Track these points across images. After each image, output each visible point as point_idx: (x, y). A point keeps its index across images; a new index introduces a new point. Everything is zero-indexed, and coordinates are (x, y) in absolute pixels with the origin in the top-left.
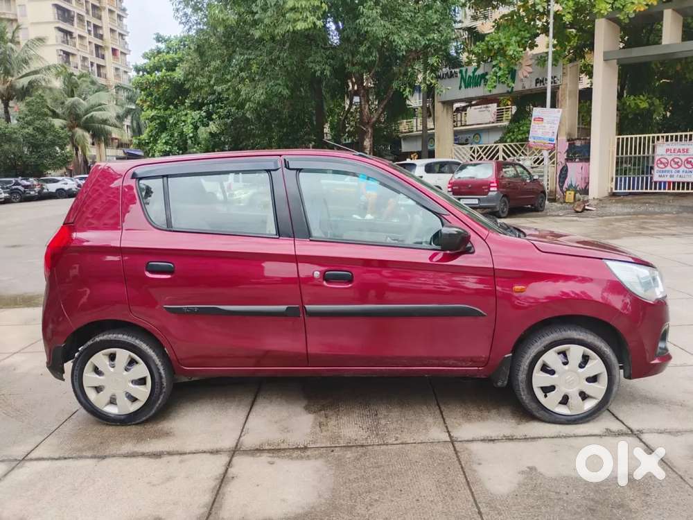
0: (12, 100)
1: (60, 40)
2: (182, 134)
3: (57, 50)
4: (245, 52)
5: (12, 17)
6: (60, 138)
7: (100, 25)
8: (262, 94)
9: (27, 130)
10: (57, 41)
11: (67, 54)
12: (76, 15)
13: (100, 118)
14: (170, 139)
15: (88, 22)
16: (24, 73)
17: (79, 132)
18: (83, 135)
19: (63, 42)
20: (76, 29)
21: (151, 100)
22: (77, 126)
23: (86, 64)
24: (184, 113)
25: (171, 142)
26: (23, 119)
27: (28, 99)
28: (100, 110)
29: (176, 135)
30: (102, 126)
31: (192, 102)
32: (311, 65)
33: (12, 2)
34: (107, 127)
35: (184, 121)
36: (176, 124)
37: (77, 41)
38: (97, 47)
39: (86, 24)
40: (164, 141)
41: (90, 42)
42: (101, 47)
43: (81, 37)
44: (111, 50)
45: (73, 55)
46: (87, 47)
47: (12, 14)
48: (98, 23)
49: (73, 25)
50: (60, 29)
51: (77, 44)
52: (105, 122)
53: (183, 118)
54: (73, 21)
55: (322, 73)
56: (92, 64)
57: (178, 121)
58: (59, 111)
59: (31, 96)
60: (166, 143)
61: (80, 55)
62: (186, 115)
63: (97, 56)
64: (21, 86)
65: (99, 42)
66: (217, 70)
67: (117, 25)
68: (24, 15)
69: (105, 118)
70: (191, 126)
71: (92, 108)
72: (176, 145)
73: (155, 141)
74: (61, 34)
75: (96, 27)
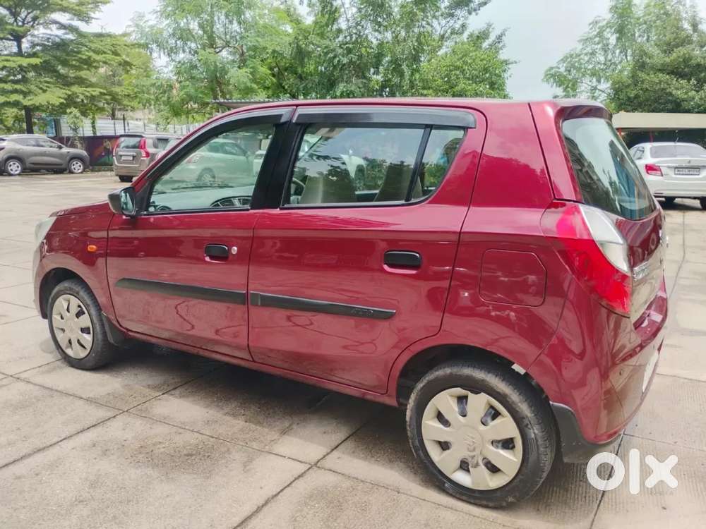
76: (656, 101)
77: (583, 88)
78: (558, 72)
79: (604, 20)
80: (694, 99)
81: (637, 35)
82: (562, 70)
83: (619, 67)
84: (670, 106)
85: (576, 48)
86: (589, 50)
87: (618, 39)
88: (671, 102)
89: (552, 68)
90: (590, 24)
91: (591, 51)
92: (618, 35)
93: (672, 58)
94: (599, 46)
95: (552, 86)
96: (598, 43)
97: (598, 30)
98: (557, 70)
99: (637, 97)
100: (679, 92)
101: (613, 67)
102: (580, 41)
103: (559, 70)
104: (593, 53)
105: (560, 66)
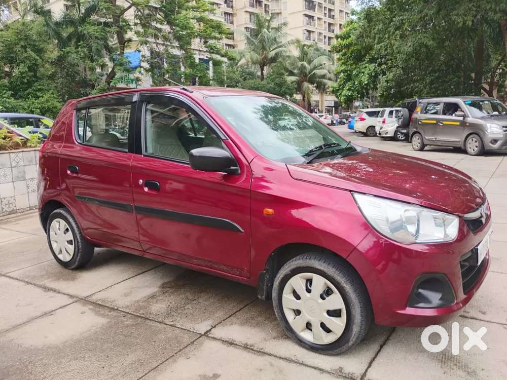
0: (266, 66)
1: (305, 22)
2: (360, 82)
3: (303, 30)
4: (403, 13)
5: (278, 12)
6: (289, 89)
7: (333, 9)
8: (410, 46)
9: (270, 85)
10: (303, 24)
11: (309, 32)
12: (317, 4)
13: (319, 74)
14: (353, 86)
15: (325, 7)
16: (274, 48)
17: (306, 84)
18: (308, 87)
19: (308, 24)
20: (317, 14)
21: (345, 58)
22: (306, 81)
23: (321, 37)
24: (364, 66)
25: (353, 88)
26: (269, 77)
27: (273, 64)
28: (321, 69)
29: (356, 83)
30: (321, 80)
31: (371, 57)
32: (454, 18)
33: (279, 2)
34: (325, 81)
35: (363, 73)
36: (358, 75)
37: (317, 22)
38: (330, 24)
39: (323, 9)
40: (348, 88)
41: (325, 22)
42: (332, 24)
43: (319, 19)
44: (339, 25)
45: (313, 32)
46: (322, 25)
47: (279, 9)
48: (332, 7)
49: (315, 11)
50: (306, 15)
51: (316, 24)
52: (324, 77)
53: (363, 70)
54: (315, 8)
55: (464, 24)
56: (325, 37)
57: (359, 73)
58: (296, 71)
59: (275, 62)
60: (349, 90)
61: (317, 31)
62: (366, 67)
63: (329, 31)
64: (271, 56)
65: (331, 21)
66: (379, 31)
67: (345, 7)
68: (285, 9)
69: (322, 74)
70: (367, 76)
71: (315, 68)
72: (356, 91)
73: (343, 89)
74: (307, 18)
75: (330, 10)
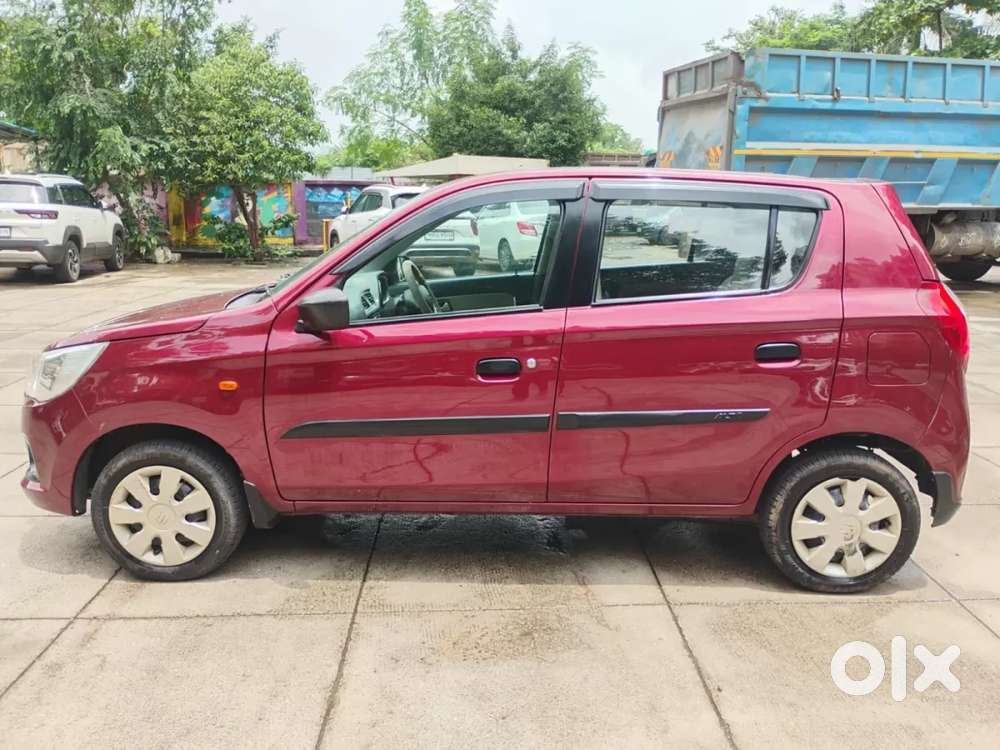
76: (484, 141)
77: (377, 119)
78: (344, 94)
79: (396, 31)
80: (525, 141)
81: (436, 54)
82: (349, 91)
83: (419, 93)
84: (501, 148)
85: (363, 64)
86: (378, 68)
87: (416, 57)
88: (503, 143)
89: (335, 88)
90: (379, 35)
91: (381, 71)
92: (415, 51)
93: (496, 89)
94: (395, 64)
95: (337, 114)
96: (392, 61)
97: (390, 44)
98: (342, 90)
99: (461, 134)
100: (510, 132)
101: (410, 93)
102: (368, 55)
103: (346, 92)
104: (385, 73)
105: (347, 86)
